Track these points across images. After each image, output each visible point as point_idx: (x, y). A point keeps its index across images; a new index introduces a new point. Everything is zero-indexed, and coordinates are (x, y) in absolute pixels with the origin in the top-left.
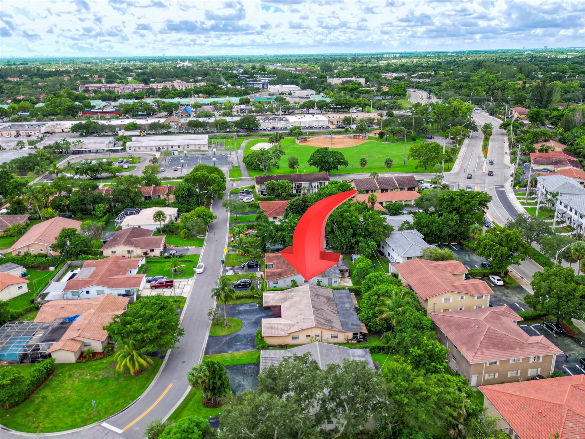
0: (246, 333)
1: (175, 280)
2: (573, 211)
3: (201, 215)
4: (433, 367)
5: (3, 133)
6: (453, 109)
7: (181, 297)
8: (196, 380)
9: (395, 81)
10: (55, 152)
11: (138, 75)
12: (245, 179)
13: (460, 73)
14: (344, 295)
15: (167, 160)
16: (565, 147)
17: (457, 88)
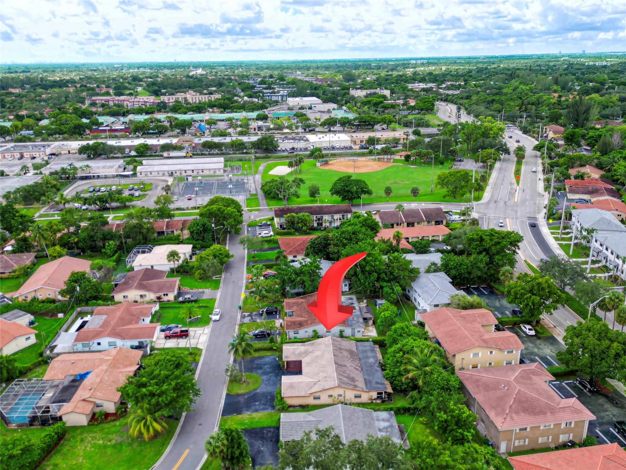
0: (265, 390)
1: (191, 329)
2: (610, 250)
3: (217, 254)
4: (460, 433)
5: (6, 155)
6: (483, 130)
7: (196, 348)
8: (214, 450)
9: (422, 93)
10: (61, 178)
11: (148, 86)
12: (263, 210)
13: (492, 83)
14: (368, 348)
15: (181, 187)
16: (602, 172)
17: (489, 103)
